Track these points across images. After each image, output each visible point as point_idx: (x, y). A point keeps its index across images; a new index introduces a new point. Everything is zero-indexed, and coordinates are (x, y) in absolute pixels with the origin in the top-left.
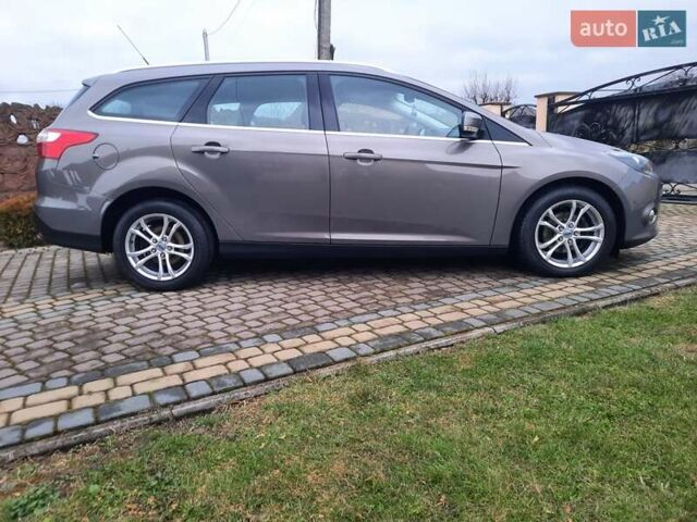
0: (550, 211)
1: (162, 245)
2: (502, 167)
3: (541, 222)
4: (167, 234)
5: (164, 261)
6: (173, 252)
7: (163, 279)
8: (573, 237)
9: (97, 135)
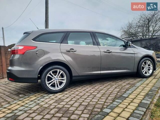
0: (143, 63)
1: (56, 79)
2: (135, 54)
3: (142, 66)
4: (58, 75)
5: (57, 84)
6: (60, 81)
7: (57, 89)
8: (147, 68)
9: (37, 47)
